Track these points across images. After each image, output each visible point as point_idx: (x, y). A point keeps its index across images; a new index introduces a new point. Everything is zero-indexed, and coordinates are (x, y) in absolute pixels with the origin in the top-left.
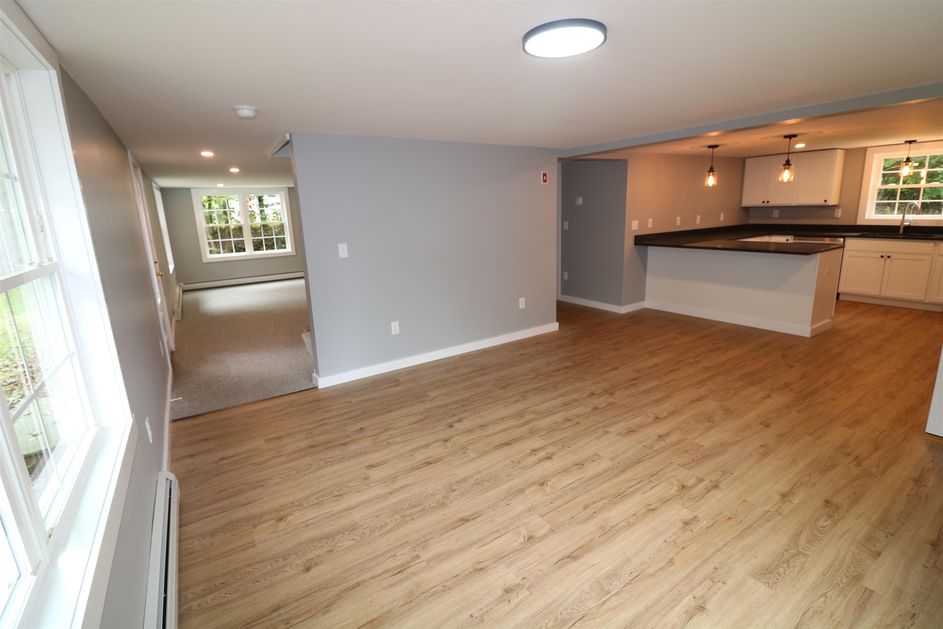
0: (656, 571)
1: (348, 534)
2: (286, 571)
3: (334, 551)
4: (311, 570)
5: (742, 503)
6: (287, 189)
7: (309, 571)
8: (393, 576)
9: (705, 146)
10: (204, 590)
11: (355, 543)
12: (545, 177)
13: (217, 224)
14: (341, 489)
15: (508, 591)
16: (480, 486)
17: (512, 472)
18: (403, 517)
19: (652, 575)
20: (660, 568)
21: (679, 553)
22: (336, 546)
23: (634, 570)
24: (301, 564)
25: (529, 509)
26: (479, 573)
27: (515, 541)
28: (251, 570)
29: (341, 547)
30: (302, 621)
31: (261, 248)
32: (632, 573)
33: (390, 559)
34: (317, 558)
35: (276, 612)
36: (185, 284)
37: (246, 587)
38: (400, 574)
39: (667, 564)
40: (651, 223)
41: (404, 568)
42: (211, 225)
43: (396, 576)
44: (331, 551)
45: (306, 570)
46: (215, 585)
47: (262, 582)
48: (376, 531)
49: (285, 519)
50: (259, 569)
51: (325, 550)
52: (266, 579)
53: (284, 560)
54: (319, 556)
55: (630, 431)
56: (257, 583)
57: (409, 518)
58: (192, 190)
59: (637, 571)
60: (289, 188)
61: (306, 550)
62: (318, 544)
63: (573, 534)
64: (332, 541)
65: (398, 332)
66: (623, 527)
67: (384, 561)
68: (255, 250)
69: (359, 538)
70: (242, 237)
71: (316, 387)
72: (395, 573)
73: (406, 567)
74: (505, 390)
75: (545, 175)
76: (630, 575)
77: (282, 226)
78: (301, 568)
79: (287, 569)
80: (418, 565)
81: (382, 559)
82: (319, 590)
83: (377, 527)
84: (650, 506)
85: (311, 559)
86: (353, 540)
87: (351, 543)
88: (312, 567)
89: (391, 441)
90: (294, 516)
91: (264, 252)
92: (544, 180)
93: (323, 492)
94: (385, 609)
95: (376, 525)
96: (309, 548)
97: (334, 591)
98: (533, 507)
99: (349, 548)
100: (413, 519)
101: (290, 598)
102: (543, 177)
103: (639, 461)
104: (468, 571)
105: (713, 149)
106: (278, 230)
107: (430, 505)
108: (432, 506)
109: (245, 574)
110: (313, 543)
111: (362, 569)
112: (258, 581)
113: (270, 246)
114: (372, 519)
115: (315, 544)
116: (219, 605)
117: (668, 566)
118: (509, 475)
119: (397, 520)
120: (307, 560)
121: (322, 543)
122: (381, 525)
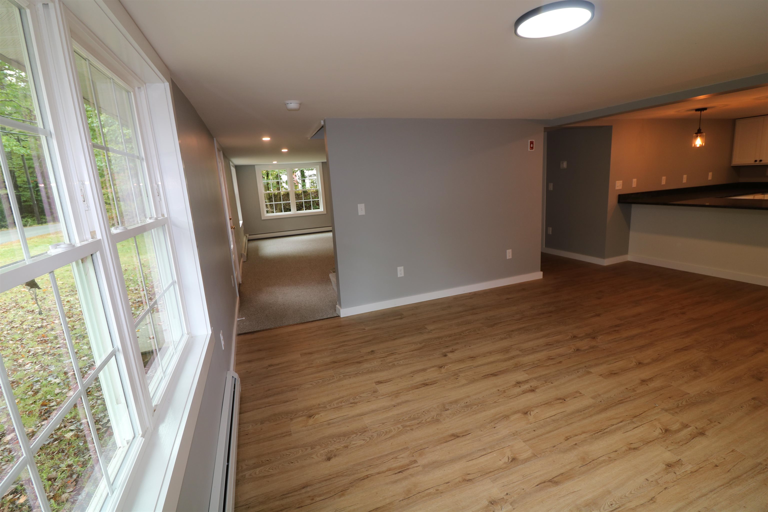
0: (637, 506)
1: (360, 435)
2: (313, 458)
3: (349, 447)
4: (331, 460)
5: (730, 453)
6: (321, 163)
7: (329, 460)
8: (395, 475)
9: (692, 110)
10: (255, 464)
11: (366, 443)
12: (532, 145)
13: (273, 191)
14: (355, 398)
15: (493, 502)
16: (469, 409)
17: (498, 400)
18: (404, 427)
19: (633, 509)
20: (641, 504)
21: (661, 493)
22: (350, 443)
23: (614, 502)
24: (324, 454)
25: (514, 434)
26: (467, 483)
27: (500, 460)
28: (288, 453)
29: (354, 444)
30: (323, 499)
31: (302, 208)
32: (612, 504)
33: (392, 460)
34: (337, 451)
35: (304, 489)
36: (249, 235)
37: (284, 465)
38: (401, 473)
39: (649, 502)
40: (636, 183)
41: (404, 469)
42: (268, 192)
43: (397, 474)
44: (346, 447)
45: (328, 459)
46: (262, 461)
47: (295, 463)
48: (382, 435)
49: (313, 416)
50: (294, 453)
51: (342, 445)
52: (298, 462)
53: (312, 449)
54: (338, 449)
55: (611, 374)
56: (291, 464)
57: (408, 428)
58: (256, 167)
59: (617, 504)
60: (322, 162)
61: (328, 443)
62: (337, 439)
63: (554, 461)
64: (347, 439)
65: (403, 275)
66: (604, 461)
67: (388, 461)
68: (297, 210)
69: (368, 439)
70: (289, 201)
71: (339, 316)
72: (396, 472)
73: (406, 468)
74: (493, 328)
75: (532, 143)
76: (610, 506)
77: (317, 192)
78: (324, 457)
79: (314, 456)
80: (416, 468)
81: (386, 459)
82: (337, 477)
83: (383, 432)
84: (632, 445)
85: (331, 451)
86: (364, 440)
87: (363, 442)
88: (332, 458)
89: (396, 363)
90: (320, 415)
91: (304, 212)
92: (530, 147)
93: (342, 399)
94: (388, 501)
95: (382, 431)
96: (331, 442)
97: (348, 479)
98: (517, 432)
99: (361, 446)
100: (412, 429)
101: (315, 480)
102: (530, 145)
103: (621, 402)
104: (457, 480)
105: (701, 112)
106: (314, 195)
107: (427, 419)
108: (428, 420)
109: (283, 455)
110: (333, 438)
111: (371, 465)
112: (293, 463)
113: (308, 208)
114: (379, 425)
115: (334, 439)
116: (264, 477)
117: (649, 503)
118: (495, 402)
119: (399, 428)
120: (328, 452)
121: (340, 439)
122: (386, 431)
